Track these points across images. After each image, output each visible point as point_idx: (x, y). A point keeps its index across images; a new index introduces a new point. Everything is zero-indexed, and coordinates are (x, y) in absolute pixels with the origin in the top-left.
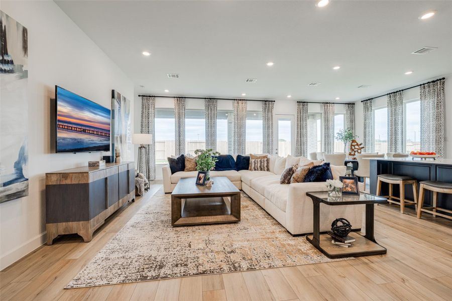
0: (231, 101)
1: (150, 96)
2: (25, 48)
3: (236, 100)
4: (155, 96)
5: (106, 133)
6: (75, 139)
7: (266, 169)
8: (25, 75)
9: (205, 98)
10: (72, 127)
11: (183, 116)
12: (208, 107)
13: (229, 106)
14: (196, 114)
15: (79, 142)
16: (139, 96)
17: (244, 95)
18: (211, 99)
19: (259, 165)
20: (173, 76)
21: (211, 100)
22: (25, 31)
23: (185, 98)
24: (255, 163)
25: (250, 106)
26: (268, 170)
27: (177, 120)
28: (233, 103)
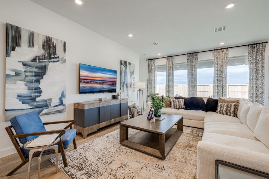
0: (211, 53)
1: (152, 59)
2: (65, 50)
3: (216, 50)
4: (155, 59)
5: (114, 83)
6: (91, 87)
7: (232, 114)
8: (65, 61)
9: (188, 54)
10: (89, 82)
11: (172, 69)
12: (190, 60)
13: (210, 56)
14: (181, 67)
15: (93, 88)
16: (147, 60)
17: (222, 44)
18: (192, 53)
19: (225, 109)
20: (155, 44)
21: (192, 55)
22: (65, 43)
23: (173, 56)
24: (221, 107)
25: (232, 53)
26: (235, 115)
27: (167, 72)
28: (213, 53)
